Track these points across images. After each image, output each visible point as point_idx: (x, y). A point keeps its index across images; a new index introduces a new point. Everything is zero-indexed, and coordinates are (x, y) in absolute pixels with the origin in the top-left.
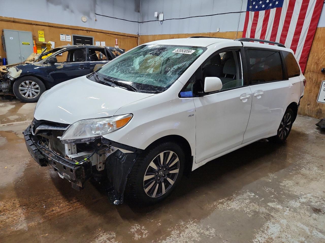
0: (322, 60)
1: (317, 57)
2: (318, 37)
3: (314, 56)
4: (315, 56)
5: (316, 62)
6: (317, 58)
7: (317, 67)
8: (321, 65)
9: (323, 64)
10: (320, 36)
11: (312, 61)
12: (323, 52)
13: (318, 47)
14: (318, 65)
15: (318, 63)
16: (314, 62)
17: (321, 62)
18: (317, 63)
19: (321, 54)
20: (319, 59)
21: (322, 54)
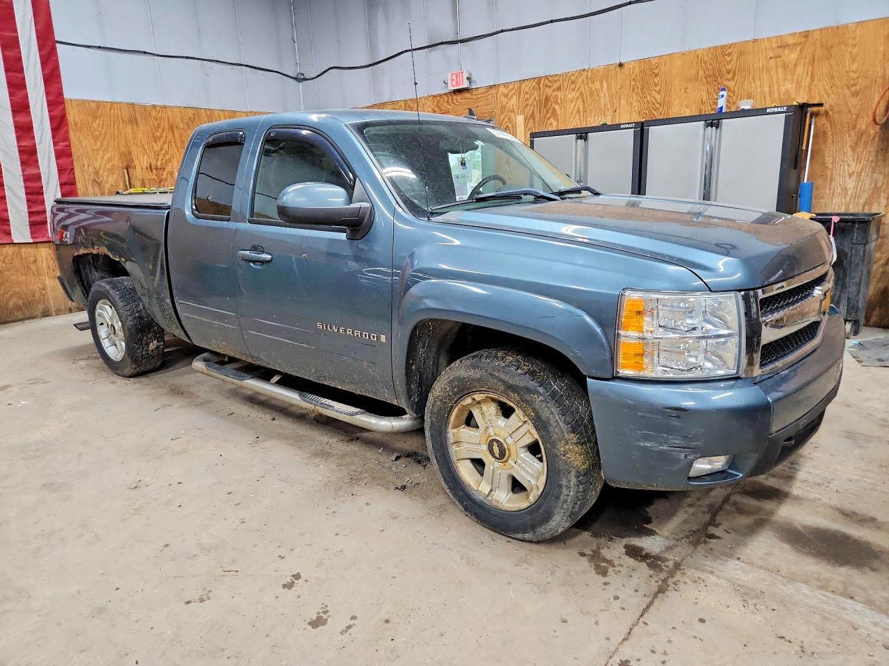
0: (106, 174)
1: (90, 168)
2: (73, 122)
3: (83, 165)
4: (87, 166)
5: (93, 179)
6: (91, 170)
7: (100, 190)
8: (108, 186)
9: (110, 183)
10: (77, 119)
11: (85, 179)
12: (99, 157)
13: (84, 145)
14: (100, 185)
15: (99, 181)
16: (89, 180)
17: (105, 178)
18: (97, 182)
19: (96, 161)
20: (97, 173)
21: (99, 161)
